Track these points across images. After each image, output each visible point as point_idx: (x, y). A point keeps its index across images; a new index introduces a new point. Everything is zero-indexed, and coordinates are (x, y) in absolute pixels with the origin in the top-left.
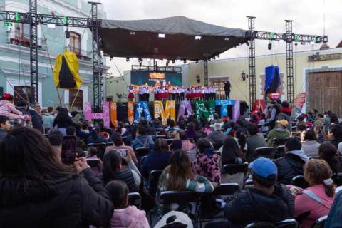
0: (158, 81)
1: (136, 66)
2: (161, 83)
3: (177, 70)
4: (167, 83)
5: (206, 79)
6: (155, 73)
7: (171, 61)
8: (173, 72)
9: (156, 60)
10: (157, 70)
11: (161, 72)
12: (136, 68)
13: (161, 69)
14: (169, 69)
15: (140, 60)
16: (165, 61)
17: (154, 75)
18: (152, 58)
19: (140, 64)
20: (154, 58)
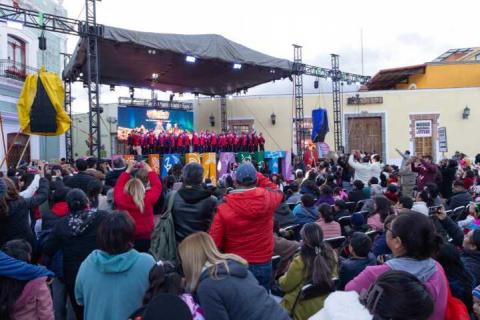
0: (159, 123)
1: (126, 98)
2: (165, 125)
3: (185, 107)
4: (173, 126)
5: (224, 121)
6: (154, 111)
7: (177, 95)
8: (181, 110)
9: (156, 91)
10: (157, 105)
11: (165, 109)
12: (126, 102)
13: (164, 105)
14: (175, 106)
15: (132, 89)
16: (169, 93)
17: (153, 114)
18: (149, 87)
19: (132, 96)
20: (153, 89)
